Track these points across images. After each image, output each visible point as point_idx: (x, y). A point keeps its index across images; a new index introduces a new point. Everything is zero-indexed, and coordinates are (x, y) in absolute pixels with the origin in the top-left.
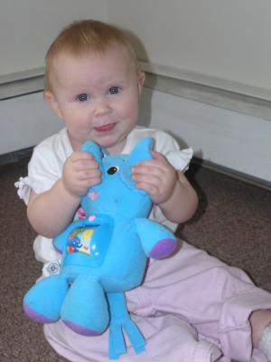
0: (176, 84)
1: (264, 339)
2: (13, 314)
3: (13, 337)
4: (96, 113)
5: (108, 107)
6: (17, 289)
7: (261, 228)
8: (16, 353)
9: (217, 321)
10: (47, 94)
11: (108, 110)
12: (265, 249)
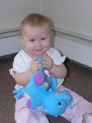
0: (63, 34)
1: (88, 119)
2: (6, 107)
3: (6, 115)
4: (37, 46)
5: (41, 44)
6: (8, 99)
7: (89, 83)
8: (7, 120)
10: (20, 36)
11: (41, 45)
12: (90, 89)
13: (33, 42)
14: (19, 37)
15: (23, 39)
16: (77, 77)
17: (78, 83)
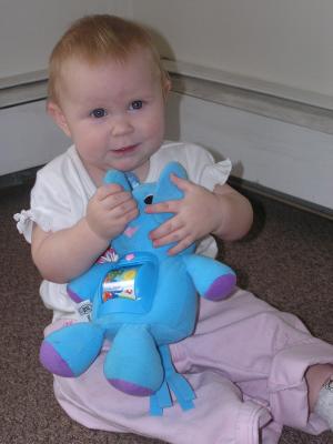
2: (16, 370)
3: (16, 398)
4: (114, 133)
5: (130, 126)
9: (266, 378)
11: (130, 129)
12: (325, 290)
13: (100, 119)
14: (47, 108)
15: (62, 113)
16: (275, 247)
17: (278, 270)
